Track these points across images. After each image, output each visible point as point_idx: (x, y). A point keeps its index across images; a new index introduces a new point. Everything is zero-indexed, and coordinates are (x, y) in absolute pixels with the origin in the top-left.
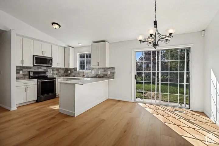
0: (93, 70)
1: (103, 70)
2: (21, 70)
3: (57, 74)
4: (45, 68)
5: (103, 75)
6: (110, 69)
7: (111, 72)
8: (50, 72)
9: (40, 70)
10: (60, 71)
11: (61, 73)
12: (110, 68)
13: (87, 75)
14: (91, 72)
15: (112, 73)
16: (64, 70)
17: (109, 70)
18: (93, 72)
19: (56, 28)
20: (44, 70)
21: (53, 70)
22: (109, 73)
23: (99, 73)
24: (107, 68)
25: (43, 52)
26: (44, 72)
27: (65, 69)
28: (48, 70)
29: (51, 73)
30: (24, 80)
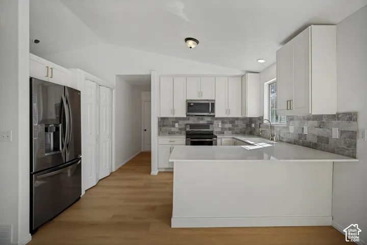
0: (291, 123)
1: (316, 123)
2: (177, 122)
3: (230, 129)
4: (209, 119)
5: (315, 140)
6: (339, 119)
7: (342, 132)
8: (217, 125)
9: (201, 122)
10: (236, 123)
11: (240, 127)
12: (338, 114)
13: (279, 135)
14: (287, 128)
15: (345, 135)
16: (245, 122)
17: (335, 122)
18: (292, 129)
19: (191, 47)
20: (208, 121)
21: (223, 123)
22: (335, 134)
23: (306, 132)
24: (328, 116)
25: (200, 93)
26: (207, 126)
27: (248, 120)
28: (213, 122)
29: (220, 126)
30: (169, 136)
